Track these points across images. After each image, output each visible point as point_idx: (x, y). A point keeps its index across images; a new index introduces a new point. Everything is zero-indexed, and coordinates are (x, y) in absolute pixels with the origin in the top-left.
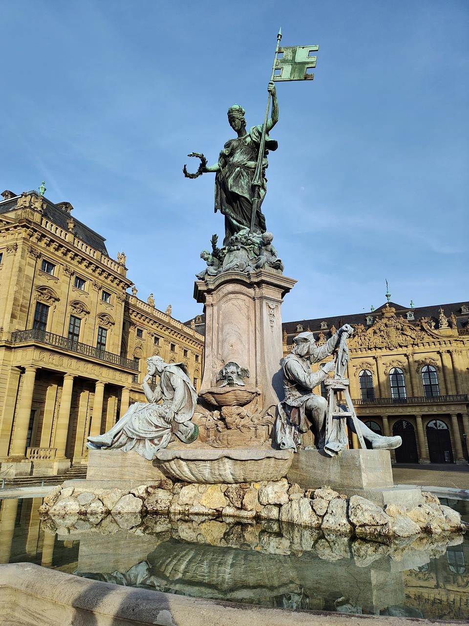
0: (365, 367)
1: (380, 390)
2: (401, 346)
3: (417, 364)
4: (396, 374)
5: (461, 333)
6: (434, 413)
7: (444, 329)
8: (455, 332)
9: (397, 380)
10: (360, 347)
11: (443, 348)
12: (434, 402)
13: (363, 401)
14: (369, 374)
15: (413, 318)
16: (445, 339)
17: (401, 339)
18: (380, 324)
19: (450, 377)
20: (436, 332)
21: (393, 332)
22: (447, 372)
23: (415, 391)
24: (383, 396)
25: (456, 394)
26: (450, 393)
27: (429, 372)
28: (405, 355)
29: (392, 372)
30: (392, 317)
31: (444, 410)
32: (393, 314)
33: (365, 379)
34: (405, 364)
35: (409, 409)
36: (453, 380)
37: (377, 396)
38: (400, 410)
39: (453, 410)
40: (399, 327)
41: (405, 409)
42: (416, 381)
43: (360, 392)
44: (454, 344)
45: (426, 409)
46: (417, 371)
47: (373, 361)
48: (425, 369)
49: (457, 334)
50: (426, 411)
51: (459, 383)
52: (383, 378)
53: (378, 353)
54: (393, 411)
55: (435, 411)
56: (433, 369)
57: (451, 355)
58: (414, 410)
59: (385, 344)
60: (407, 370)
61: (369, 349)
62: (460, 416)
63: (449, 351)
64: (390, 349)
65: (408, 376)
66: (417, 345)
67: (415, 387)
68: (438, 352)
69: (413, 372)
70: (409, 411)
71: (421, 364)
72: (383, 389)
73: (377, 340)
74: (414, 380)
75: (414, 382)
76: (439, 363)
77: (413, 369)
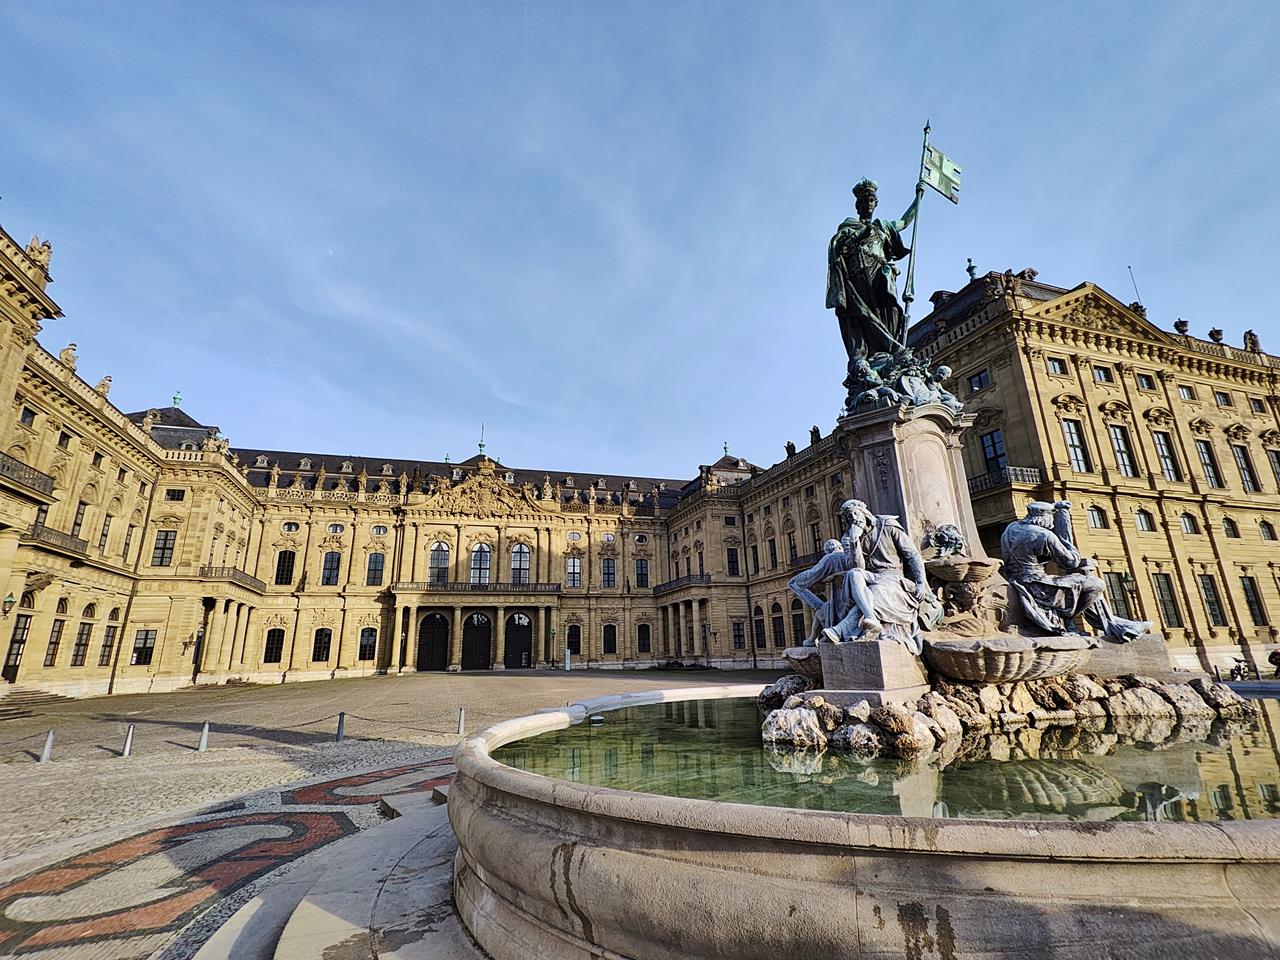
0: (441, 537)
1: (457, 572)
2: (494, 516)
3: (508, 541)
4: (481, 550)
5: (563, 509)
6: (519, 604)
7: (547, 502)
8: (557, 507)
9: (481, 560)
10: (440, 508)
11: (543, 525)
12: (523, 591)
13: (431, 585)
14: (445, 548)
15: (512, 481)
16: (547, 514)
17: (495, 506)
18: (472, 482)
19: (544, 561)
20: (537, 503)
21: (486, 493)
22: (541, 554)
23: (501, 575)
24: (460, 581)
25: (546, 582)
26: (541, 581)
27: (521, 552)
28: (497, 528)
29: (476, 548)
30: (490, 475)
31: (532, 601)
32: (491, 471)
33: (439, 554)
34: (494, 540)
35: (491, 599)
36: (547, 565)
37: (451, 579)
38: (480, 599)
39: (544, 601)
40: (496, 490)
41: (486, 598)
42: (503, 563)
43: (428, 571)
44: (555, 521)
45: (512, 599)
46: (508, 550)
47: (453, 531)
48: (516, 548)
49: (560, 510)
50: (511, 601)
51: (553, 570)
52: (463, 555)
53: (463, 521)
54: (471, 600)
55: (522, 602)
56: (525, 549)
57: (549, 534)
58: (496, 599)
59: (475, 510)
60: (496, 547)
61: (452, 514)
62: (548, 610)
63: (548, 530)
64: (479, 518)
65: (495, 556)
66: (514, 516)
67: (501, 571)
68: (536, 529)
69: (503, 551)
70: (491, 601)
71: (512, 541)
72: (460, 570)
73: (464, 503)
74: (501, 561)
75: (501, 565)
76: (535, 544)
77: (503, 548)
